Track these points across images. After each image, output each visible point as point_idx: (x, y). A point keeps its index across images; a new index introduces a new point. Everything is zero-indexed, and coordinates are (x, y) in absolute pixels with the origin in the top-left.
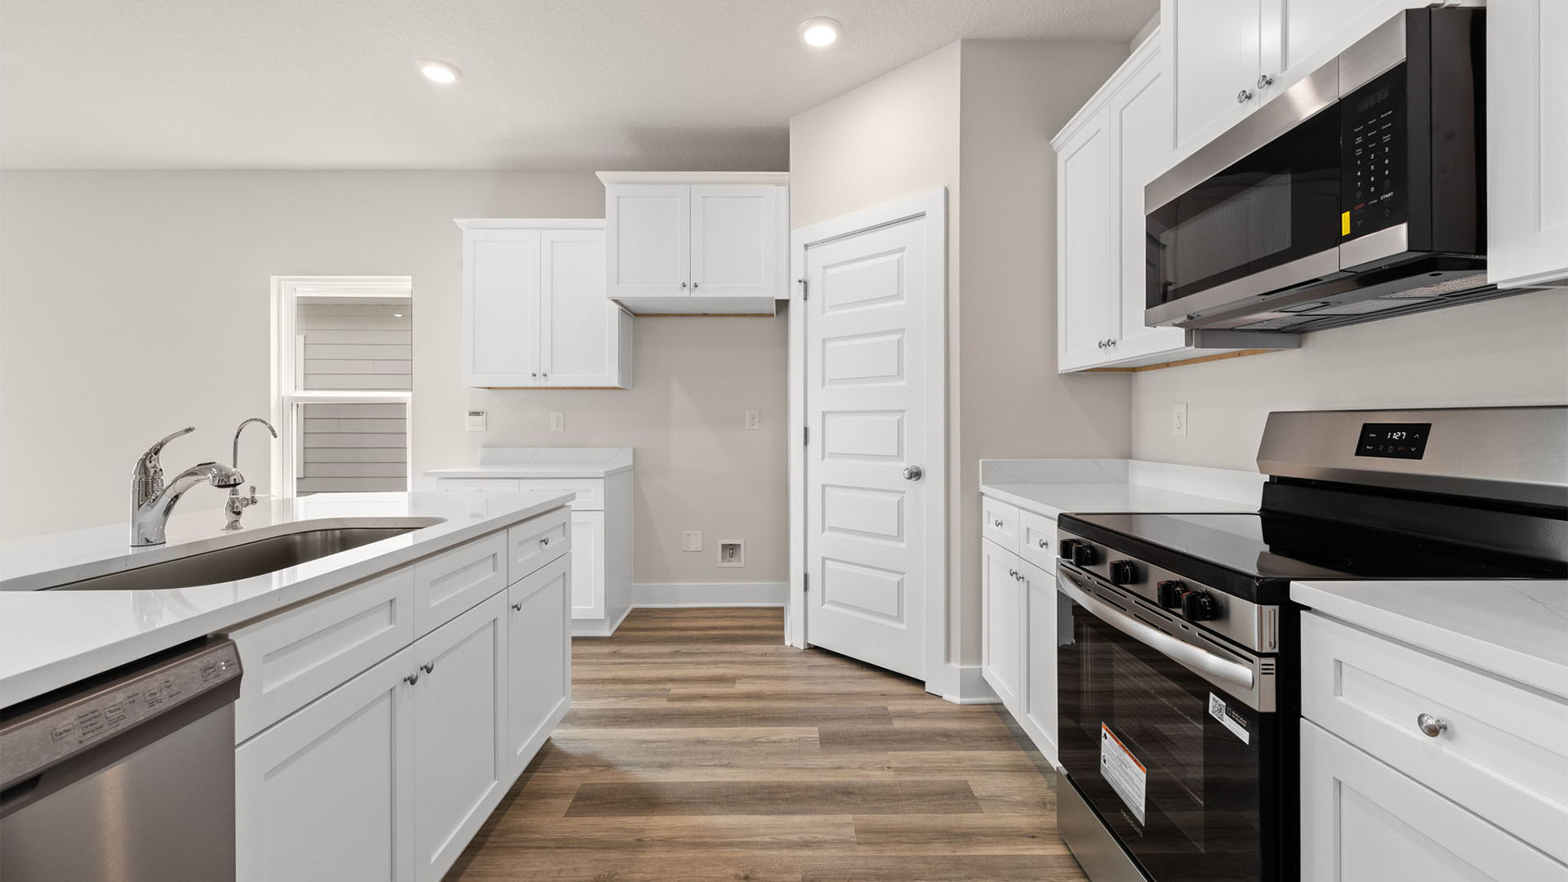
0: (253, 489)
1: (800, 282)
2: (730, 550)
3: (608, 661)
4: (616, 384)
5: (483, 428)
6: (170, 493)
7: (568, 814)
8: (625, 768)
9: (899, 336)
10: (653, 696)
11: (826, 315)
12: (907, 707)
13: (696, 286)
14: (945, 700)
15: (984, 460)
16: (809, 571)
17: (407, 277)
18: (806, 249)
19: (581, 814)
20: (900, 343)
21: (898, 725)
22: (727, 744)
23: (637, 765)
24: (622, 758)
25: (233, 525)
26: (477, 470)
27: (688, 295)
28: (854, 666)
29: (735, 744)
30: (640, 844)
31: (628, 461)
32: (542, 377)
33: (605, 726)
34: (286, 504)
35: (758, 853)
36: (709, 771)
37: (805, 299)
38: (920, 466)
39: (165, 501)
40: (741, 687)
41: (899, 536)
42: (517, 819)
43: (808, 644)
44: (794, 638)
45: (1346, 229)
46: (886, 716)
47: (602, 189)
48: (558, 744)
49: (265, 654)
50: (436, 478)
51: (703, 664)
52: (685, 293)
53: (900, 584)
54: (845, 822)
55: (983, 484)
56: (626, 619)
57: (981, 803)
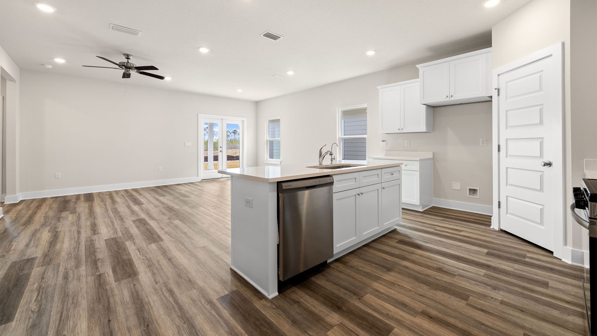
0: (334, 157)
1: (496, 89)
2: (473, 191)
3: (419, 217)
4: (425, 131)
5: (385, 145)
6: (323, 156)
7: (396, 243)
8: (415, 240)
9: (540, 107)
10: (430, 228)
11: (507, 101)
12: (538, 257)
13: (452, 96)
14: (563, 261)
16: (501, 201)
17: (366, 104)
18: (499, 76)
19: (399, 243)
21: (527, 259)
22: (449, 244)
23: (417, 239)
24: (414, 237)
25: (331, 163)
26: (384, 157)
27: (449, 100)
28: (521, 240)
29: (452, 245)
30: (413, 253)
31: (431, 157)
32: (401, 130)
33: (412, 230)
34: (340, 161)
35: (446, 266)
36: (440, 247)
37: (498, 95)
38: (551, 162)
39: (323, 157)
40: (462, 233)
41: (541, 190)
42: (384, 240)
43: (501, 229)
44: (495, 226)
46: (525, 256)
47: (418, 70)
48: (398, 230)
49: (337, 198)
50: (372, 159)
51: (452, 225)
52: (448, 99)
53: (542, 210)
54: (483, 271)
56: (429, 208)
57: (549, 287)
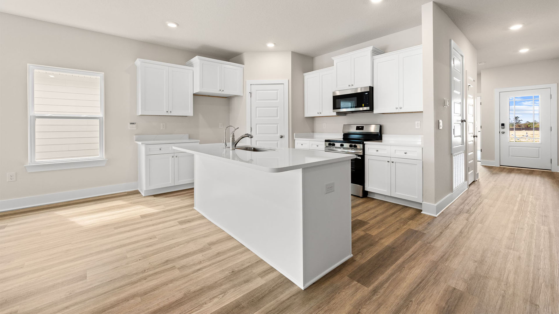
15: (296, 133)
20: (277, 109)
45: (363, 106)
55: (295, 138)
